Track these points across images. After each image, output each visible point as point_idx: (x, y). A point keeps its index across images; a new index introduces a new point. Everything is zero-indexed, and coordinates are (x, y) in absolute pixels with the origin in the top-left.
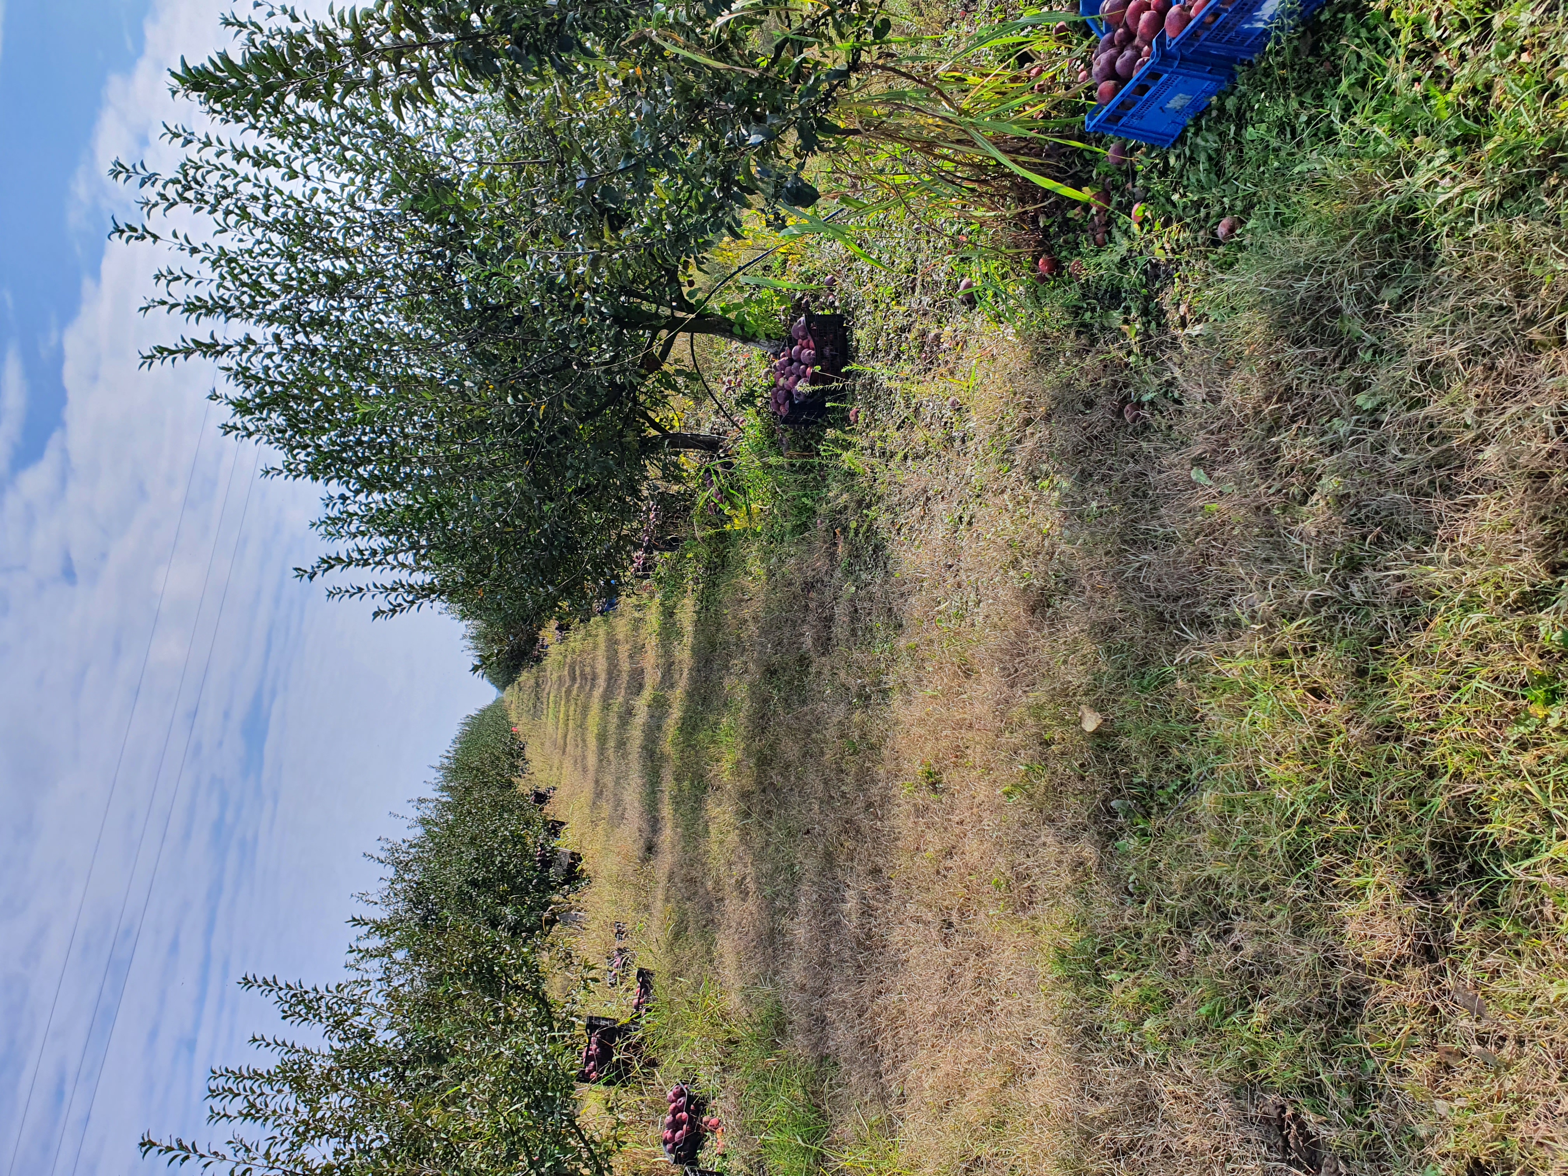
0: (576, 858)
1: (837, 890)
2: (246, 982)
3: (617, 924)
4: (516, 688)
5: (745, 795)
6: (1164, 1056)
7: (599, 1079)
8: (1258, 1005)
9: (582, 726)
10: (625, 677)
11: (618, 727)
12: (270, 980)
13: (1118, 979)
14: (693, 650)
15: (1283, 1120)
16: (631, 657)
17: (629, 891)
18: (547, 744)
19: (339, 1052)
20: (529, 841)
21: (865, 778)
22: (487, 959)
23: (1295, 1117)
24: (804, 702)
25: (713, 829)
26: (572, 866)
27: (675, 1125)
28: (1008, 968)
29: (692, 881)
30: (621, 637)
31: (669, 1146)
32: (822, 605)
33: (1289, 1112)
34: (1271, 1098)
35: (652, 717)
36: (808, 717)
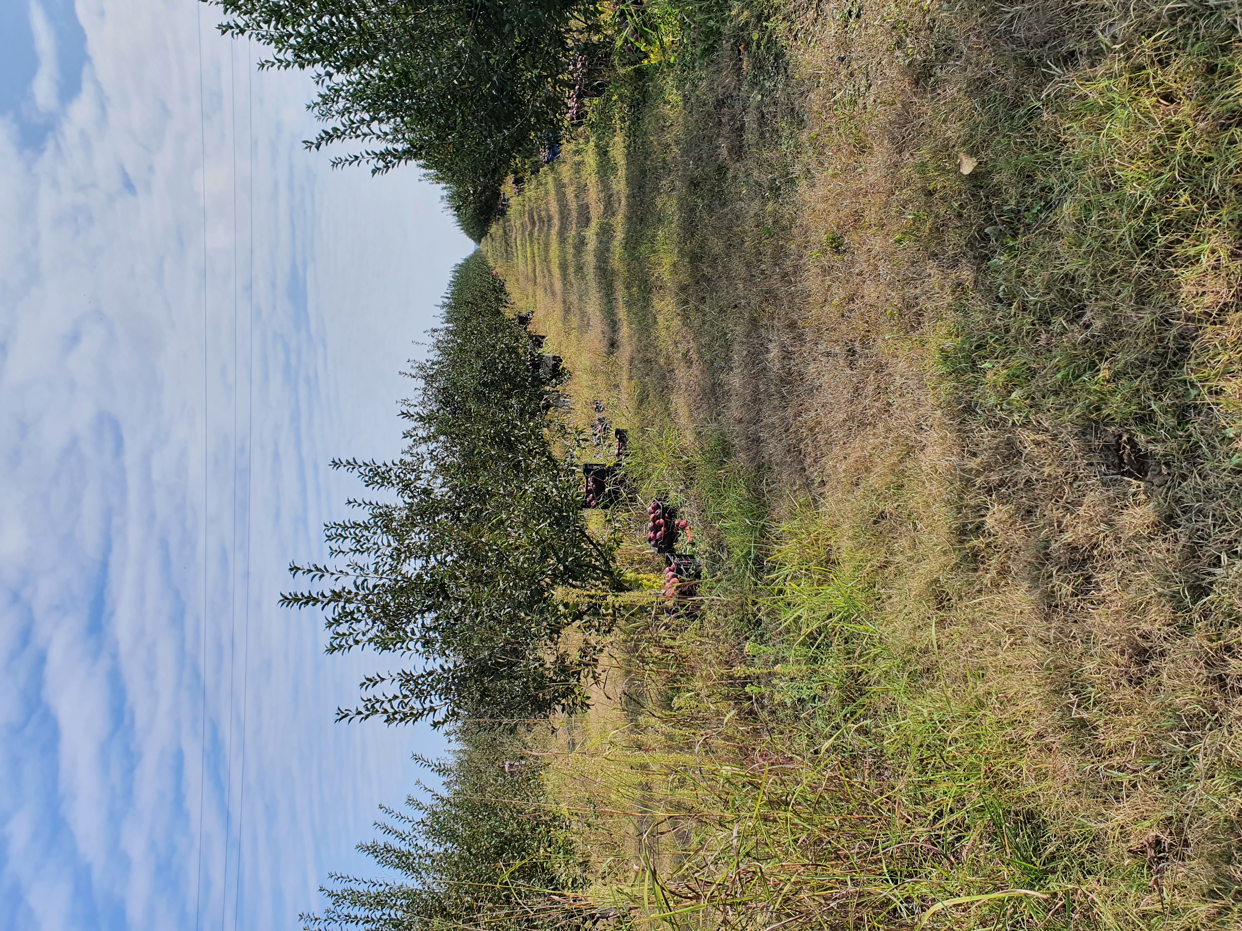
0: (557, 360)
1: (762, 345)
2: (336, 464)
3: (595, 402)
4: (489, 239)
5: (683, 289)
6: (1027, 417)
7: (598, 504)
8: (1104, 365)
9: (546, 260)
10: (574, 214)
11: (574, 256)
12: (351, 461)
13: (991, 366)
14: (627, 179)
15: (1120, 444)
16: (576, 196)
17: (601, 379)
18: (521, 279)
19: (411, 504)
20: (521, 351)
21: (779, 254)
22: (505, 433)
23: (1130, 440)
24: (724, 205)
25: (660, 319)
26: (556, 366)
27: (655, 528)
28: (902, 376)
29: (648, 361)
30: (566, 181)
31: (653, 543)
32: (733, 118)
33: (1125, 438)
34: (1112, 429)
35: (601, 242)
36: (729, 216)
